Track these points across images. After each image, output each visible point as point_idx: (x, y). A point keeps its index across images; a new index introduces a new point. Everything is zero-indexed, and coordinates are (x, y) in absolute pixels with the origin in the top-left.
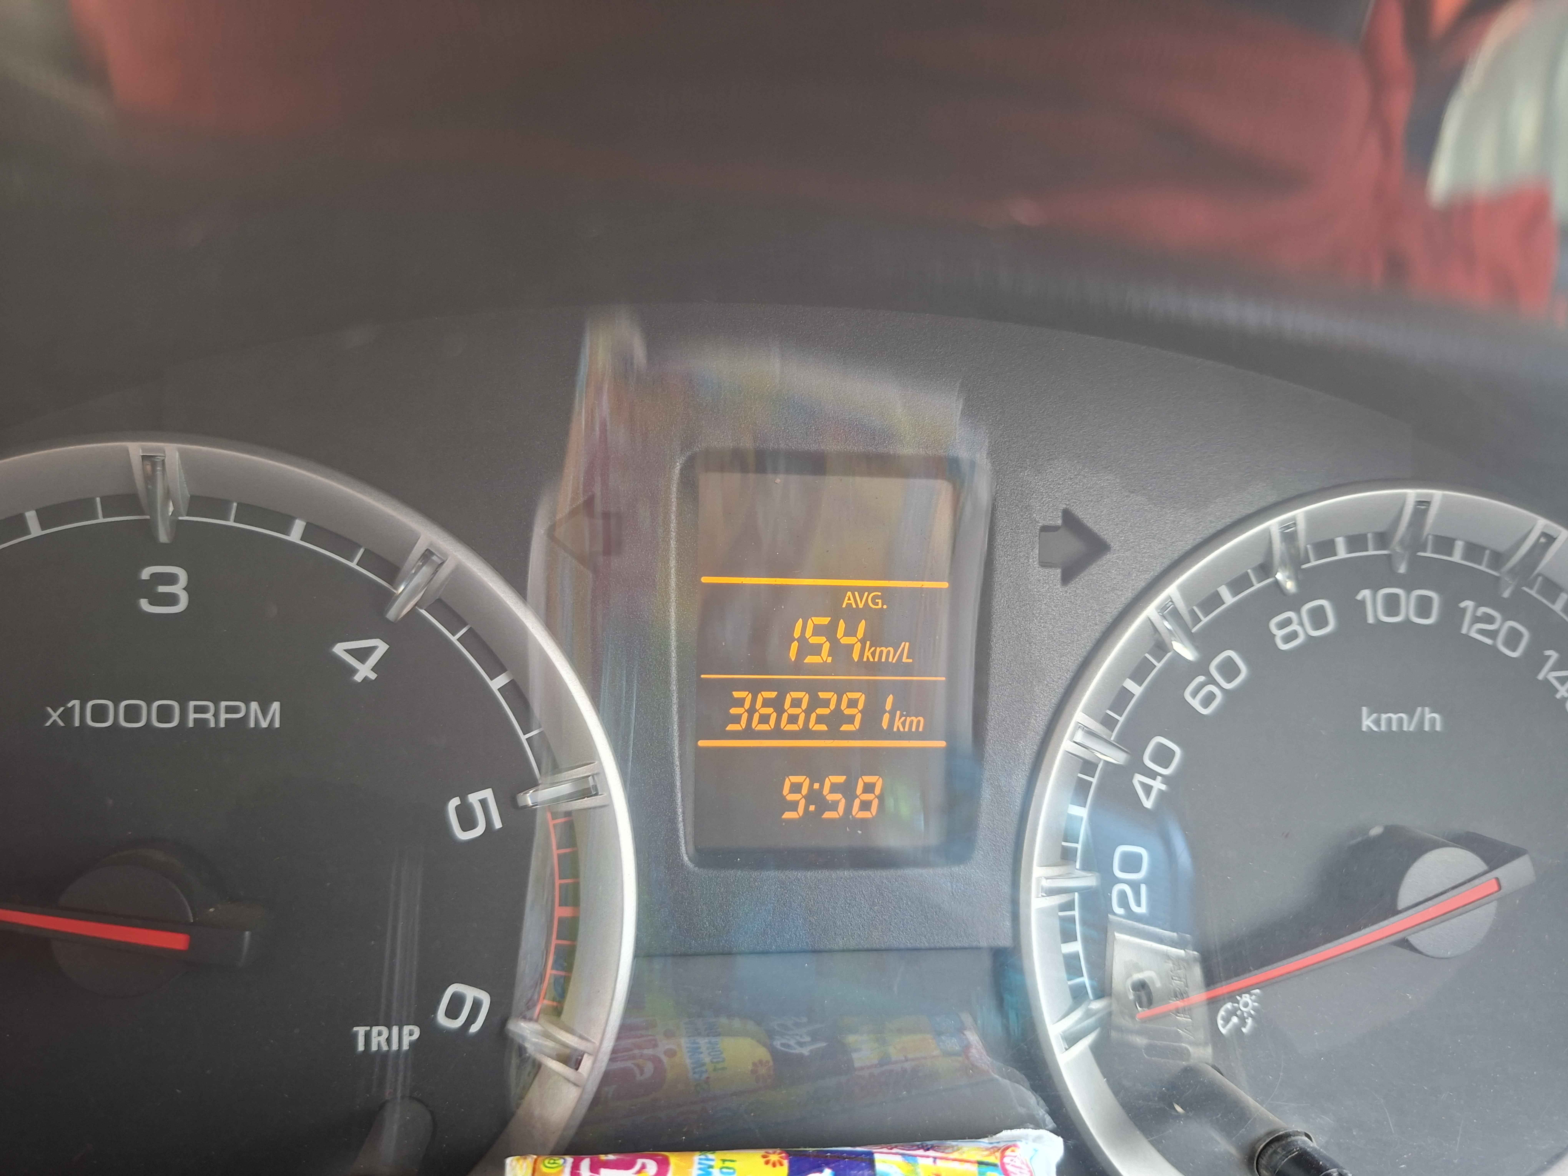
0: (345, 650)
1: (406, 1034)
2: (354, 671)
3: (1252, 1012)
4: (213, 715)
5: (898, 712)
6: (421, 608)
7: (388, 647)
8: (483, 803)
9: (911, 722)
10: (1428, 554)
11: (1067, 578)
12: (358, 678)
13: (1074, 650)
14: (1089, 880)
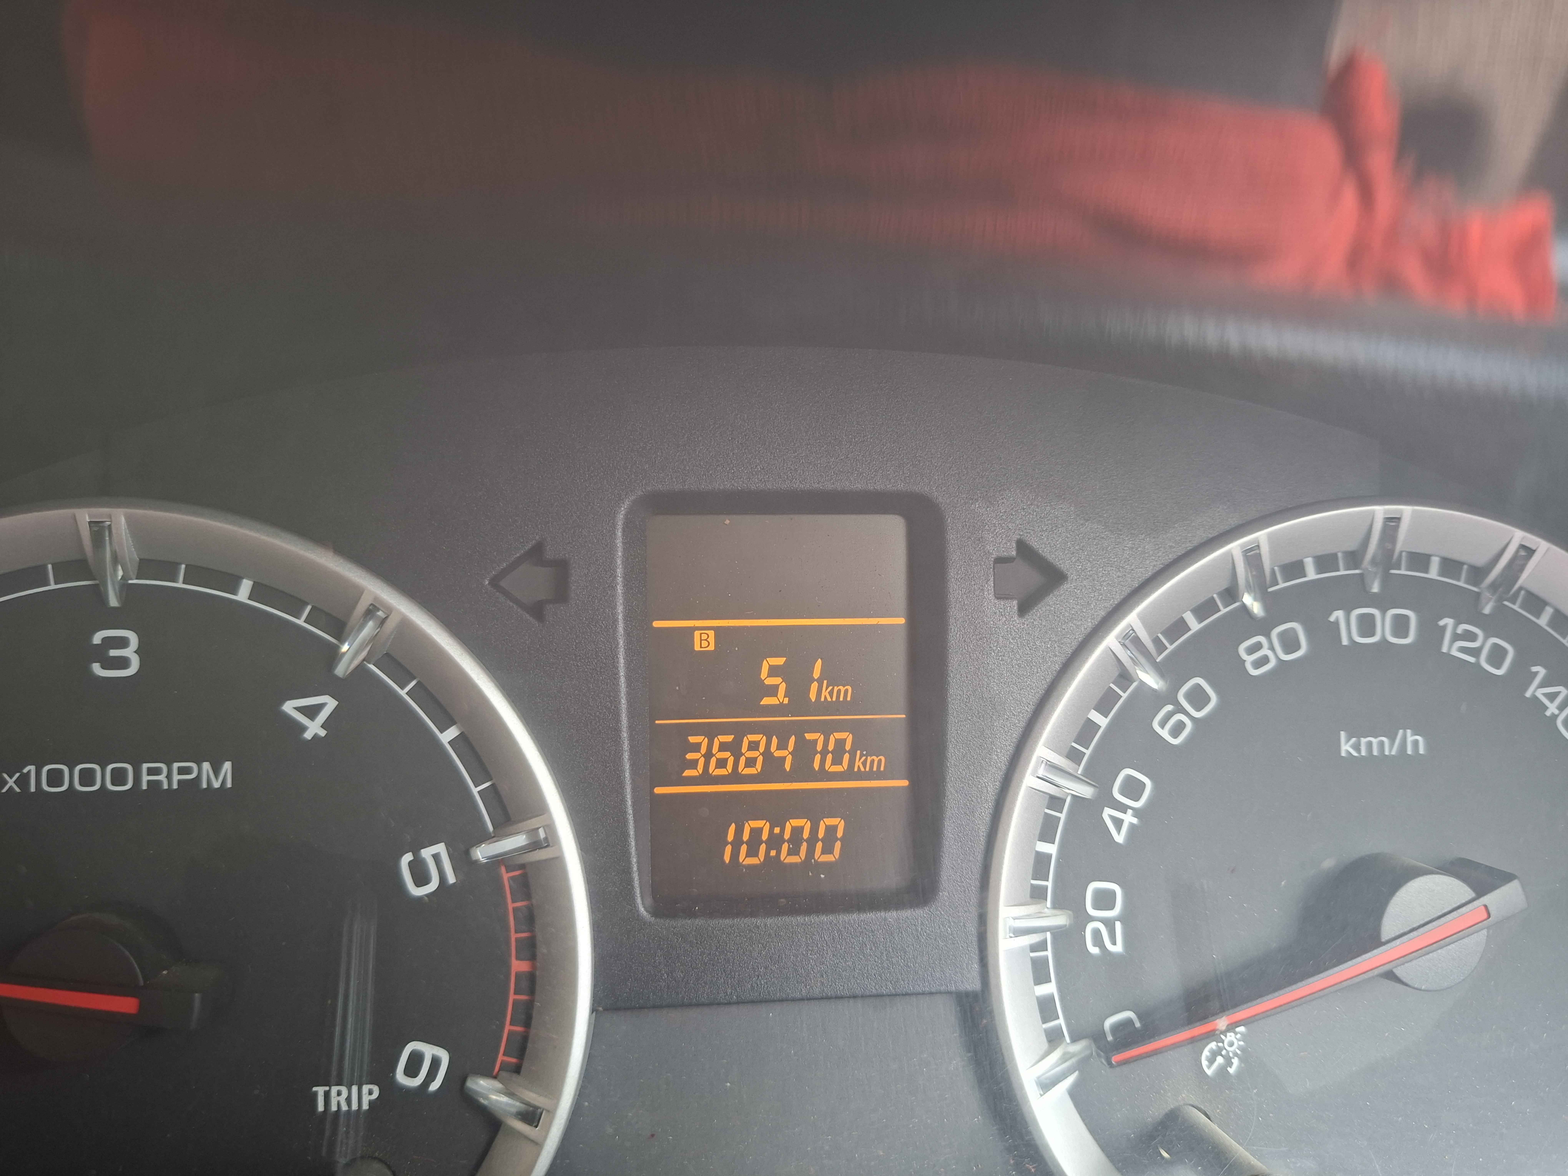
0: (295, 708)
1: (365, 1094)
2: (304, 729)
3: (1239, 1052)
4: (166, 777)
5: (859, 752)
6: (369, 663)
7: (337, 703)
8: (436, 857)
9: (872, 762)
10: (1403, 572)
11: (1024, 609)
12: (308, 735)
13: (1034, 683)
14: (1061, 919)
